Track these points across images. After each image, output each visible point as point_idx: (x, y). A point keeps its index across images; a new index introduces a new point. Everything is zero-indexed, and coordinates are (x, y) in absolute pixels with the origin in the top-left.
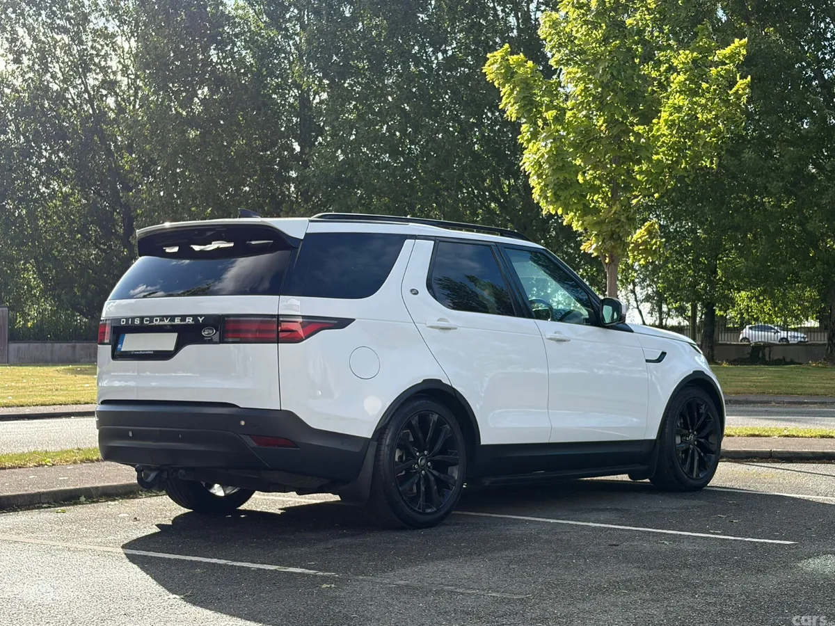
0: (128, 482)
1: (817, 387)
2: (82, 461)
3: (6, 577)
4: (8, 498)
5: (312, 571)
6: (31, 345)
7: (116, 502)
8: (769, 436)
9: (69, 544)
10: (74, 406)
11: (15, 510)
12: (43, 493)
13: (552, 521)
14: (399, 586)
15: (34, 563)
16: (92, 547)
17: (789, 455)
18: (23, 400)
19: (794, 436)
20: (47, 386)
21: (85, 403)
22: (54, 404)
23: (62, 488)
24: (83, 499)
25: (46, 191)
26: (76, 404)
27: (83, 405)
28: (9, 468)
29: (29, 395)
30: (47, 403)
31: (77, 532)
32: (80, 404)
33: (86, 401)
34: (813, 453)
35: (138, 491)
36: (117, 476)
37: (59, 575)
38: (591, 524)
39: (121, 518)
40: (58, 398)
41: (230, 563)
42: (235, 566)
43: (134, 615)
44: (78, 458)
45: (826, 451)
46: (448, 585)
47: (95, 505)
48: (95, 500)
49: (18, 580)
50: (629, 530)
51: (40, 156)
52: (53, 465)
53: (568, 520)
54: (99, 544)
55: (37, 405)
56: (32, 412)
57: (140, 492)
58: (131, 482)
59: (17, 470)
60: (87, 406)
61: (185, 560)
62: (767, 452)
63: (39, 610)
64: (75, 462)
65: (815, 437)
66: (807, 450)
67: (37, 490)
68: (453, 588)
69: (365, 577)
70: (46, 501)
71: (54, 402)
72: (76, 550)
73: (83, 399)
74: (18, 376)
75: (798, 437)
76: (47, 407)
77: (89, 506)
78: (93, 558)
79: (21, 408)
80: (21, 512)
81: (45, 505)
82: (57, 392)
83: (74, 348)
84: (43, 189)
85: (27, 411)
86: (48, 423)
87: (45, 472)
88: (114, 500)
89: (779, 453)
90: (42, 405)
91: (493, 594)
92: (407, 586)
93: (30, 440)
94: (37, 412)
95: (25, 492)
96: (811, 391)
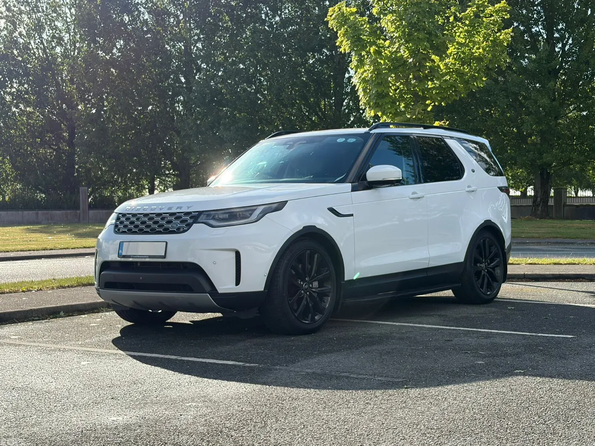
0: (93, 301)
1: (533, 233)
2: (58, 288)
3: (17, 371)
4: (10, 313)
5: (240, 363)
6: (9, 212)
7: (86, 316)
8: (519, 264)
9: (59, 346)
10: (43, 251)
11: (14, 322)
12: (34, 310)
13: (397, 324)
14: (308, 374)
15: (36, 361)
16: (76, 348)
17: (537, 277)
18: (8, 247)
19: (535, 264)
20: (23, 238)
21: (50, 250)
22: (29, 250)
23: (47, 306)
24: (62, 313)
25: (16, 110)
26: (44, 250)
27: (49, 251)
28: (7, 293)
29: (12, 245)
30: (25, 249)
31: (62, 337)
32: (47, 250)
33: (51, 248)
34: (553, 275)
35: (100, 308)
36: (84, 297)
37: (56, 369)
38: (425, 326)
39: (92, 327)
40: (32, 246)
41: (179, 358)
42: (184, 360)
43: (119, 398)
44: (55, 285)
45: (561, 273)
46: (343, 372)
47: (71, 317)
48: (70, 314)
49: (27, 374)
50: (454, 329)
51: (12, 87)
52: (38, 290)
53: (408, 323)
54: (81, 345)
55: (18, 251)
56: (15, 256)
57: (102, 308)
58: (95, 301)
59: (13, 294)
60: (51, 251)
61: (146, 356)
62: (522, 275)
63: (46, 396)
64: (53, 288)
65: (550, 264)
66: (548, 273)
67: (29, 308)
68: (348, 374)
69: (281, 367)
70: (36, 315)
71: (29, 249)
72: (64, 350)
73: (49, 247)
74: (3, 232)
75: (539, 264)
76: (25, 252)
77: (67, 318)
78: (78, 356)
79: (7, 253)
80: (19, 324)
81: (36, 318)
82: (30, 242)
83: (37, 214)
84: (14, 109)
85: (12, 255)
86: (27, 263)
87: (33, 295)
88: (84, 314)
89: (530, 275)
90: (21, 251)
91: (380, 379)
92: (313, 373)
93: (17, 274)
94: (18, 256)
95: (21, 310)
96: (530, 235)
